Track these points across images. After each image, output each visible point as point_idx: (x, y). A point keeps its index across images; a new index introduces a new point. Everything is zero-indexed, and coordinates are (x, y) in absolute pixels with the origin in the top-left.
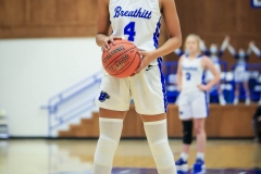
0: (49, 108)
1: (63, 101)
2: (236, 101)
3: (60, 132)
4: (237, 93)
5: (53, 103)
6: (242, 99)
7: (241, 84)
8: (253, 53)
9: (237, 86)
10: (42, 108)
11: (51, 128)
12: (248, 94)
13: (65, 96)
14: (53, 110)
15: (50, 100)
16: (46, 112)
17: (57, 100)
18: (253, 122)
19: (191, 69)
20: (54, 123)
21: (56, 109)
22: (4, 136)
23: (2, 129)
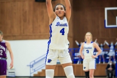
0: (30, 65)
1: (35, 63)
2: (100, 63)
3: (34, 75)
4: (100, 60)
5: (32, 64)
6: (102, 62)
7: (101, 56)
8: (106, 44)
9: (100, 57)
10: (28, 66)
11: (31, 73)
12: (104, 60)
13: (36, 61)
14: (32, 66)
15: (30, 63)
17: (33, 63)
18: (106, 70)
19: (89, 48)
20: (32, 71)
21: (33, 66)
22: (13, 76)
23: (13, 74)
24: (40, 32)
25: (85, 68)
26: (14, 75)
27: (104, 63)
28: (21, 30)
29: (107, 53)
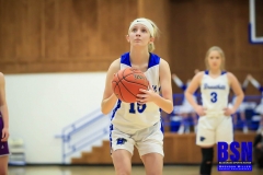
0: (63, 137)
1: (75, 131)
3: (73, 159)
5: (66, 133)
10: (57, 137)
11: (64, 156)
13: (77, 126)
14: (66, 138)
15: (64, 131)
16: (60, 141)
17: (70, 130)
19: (218, 87)
20: (67, 151)
21: (69, 137)
22: (21, 163)
23: (20, 157)
24: (88, 54)
25: (202, 139)
26: (23, 160)
27: (246, 130)
28: (40, 49)
29: (253, 105)
